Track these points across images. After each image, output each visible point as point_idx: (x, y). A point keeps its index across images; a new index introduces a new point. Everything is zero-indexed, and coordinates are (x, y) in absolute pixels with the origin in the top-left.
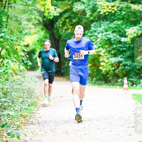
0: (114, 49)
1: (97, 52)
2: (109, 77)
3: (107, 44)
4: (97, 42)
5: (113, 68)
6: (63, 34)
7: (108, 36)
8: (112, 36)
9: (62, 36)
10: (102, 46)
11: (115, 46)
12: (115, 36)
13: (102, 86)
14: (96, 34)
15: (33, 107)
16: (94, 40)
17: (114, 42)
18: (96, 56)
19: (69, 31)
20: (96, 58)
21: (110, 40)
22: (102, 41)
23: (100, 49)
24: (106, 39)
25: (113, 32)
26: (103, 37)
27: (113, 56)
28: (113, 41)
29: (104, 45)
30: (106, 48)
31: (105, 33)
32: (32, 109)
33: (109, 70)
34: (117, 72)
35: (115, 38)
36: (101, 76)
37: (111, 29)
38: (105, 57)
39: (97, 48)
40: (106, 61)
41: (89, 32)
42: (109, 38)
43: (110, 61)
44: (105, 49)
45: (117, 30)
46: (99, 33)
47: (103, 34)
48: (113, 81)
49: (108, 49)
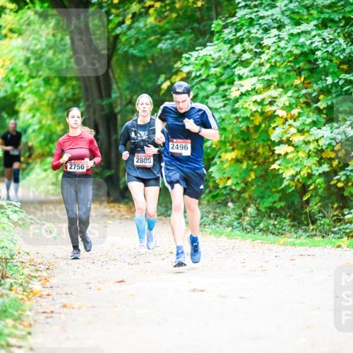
0: (326, 91)
1: (261, 103)
2: (308, 202)
3: (299, 72)
4: (261, 65)
5: (325, 168)
6: (125, 33)
7: (302, 40)
8: (317, 42)
9: (123, 39)
10: (279, 78)
11: (330, 80)
12: (332, 41)
13: (282, 240)
14: (256, 31)
15: (10, 322)
16: (246, 56)
17: (327, 63)
18: (258, 120)
19: (151, 20)
20: (257, 128)
21: (312, 58)
22: (278, 58)
23: (273, 92)
24: (297, 52)
25: (324, 24)
26: (282, 44)
27: (322, 118)
28: (323, 59)
29: (288, 77)
30: (297, 88)
31: (290, 29)
32: (6, 331)
33: (310, 176)
34: (339, 180)
35: (330, 49)
36: (277, 196)
37: (314, 12)
38: (291, 122)
39: (259, 86)
40: (298, 139)
41: (225, 27)
42: (306, 49)
43: (311, 139)
44: (290, 93)
45: (336, 17)
46: (266, 30)
47: (284, 34)
48: (324, 217)
49: (304, 91)
